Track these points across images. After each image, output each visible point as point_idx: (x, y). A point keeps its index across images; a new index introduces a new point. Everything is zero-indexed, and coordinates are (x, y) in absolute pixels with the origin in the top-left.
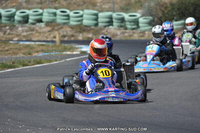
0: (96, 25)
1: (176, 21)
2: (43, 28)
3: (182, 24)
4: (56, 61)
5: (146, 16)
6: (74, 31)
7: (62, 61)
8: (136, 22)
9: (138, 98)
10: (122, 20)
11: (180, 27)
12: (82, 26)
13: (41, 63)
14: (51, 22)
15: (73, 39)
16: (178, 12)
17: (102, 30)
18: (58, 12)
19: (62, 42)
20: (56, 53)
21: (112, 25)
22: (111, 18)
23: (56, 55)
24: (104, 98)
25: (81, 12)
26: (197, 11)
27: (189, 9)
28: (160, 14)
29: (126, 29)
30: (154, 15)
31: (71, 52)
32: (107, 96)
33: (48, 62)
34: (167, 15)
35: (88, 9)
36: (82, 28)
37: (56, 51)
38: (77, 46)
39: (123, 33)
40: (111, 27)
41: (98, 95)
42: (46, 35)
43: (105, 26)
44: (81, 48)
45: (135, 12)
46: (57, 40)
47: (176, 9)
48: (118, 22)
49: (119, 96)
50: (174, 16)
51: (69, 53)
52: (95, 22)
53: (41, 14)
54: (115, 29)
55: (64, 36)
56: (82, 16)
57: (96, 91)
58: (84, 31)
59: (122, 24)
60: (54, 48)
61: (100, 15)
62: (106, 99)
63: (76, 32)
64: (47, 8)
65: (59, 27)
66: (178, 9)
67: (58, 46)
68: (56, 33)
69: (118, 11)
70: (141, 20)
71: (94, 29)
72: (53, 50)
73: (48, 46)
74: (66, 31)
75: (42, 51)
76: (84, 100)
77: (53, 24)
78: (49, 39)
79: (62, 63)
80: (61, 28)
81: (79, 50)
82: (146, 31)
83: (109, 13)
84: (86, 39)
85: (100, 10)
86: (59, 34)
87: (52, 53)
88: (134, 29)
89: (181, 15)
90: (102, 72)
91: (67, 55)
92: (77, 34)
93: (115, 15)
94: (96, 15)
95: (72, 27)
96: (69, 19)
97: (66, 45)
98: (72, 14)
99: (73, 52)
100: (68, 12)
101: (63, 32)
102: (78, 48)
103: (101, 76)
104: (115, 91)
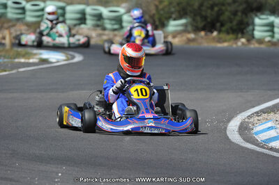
1: (175, 19)
3: (182, 25)
4: (5, 71)
7: (14, 71)
8: (118, 20)
9: (186, 129)
10: (99, 17)
11: (180, 28)
16: (177, 8)
18: (10, 4)
19: (13, 45)
20: (6, 60)
21: (85, 23)
22: (83, 13)
23: (4, 62)
24: (139, 128)
25: (42, 5)
26: (204, 8)
27: (193, 5)
28: (154, 11)
29: (104, 29)
31: (26, 59)
32: (143, 125)
34: (162, 12)
37: (5, 57)
38: (35, 51)
39: (100, 35)
40: (83, 26)
41: (129, 123)
43: (75, 25)
44: (41, 54)
45: (118, 6)
46: (7, 41)
47: (175, 4)
48: (93, 20)
49: (159, 126)
50: (172, 13)
51: (23, 60)
54: (89, 29)
56: (43, 10)
57: (127, 118)
59: (99, 23)
60: (3, 54)
61: (69, 8)
62: (141, 130)
65: (10, 24)
66: (178, 4)
67: (7, 51)
68: (6, 33)
69: (94, 4)
70: (125, 18)
72: (1, 56)
74: (21, 30)
76: (109, 130)
77: (3, 19)
79: (12, 74)
80: (14, 26)
81: (38, 57)
83: (80, 7)
86: (10, 34)
88: (115, 30)
89: (182, 13)
90: (137, 90)
91: (20, 63)
93: (89, 10)
94: (63, 9)
95: (29, 25)
96: (24, 13)
97: (20, 49)
98: (28, 6)
99: (29, 59)
100: (24, 3)
101: (16, 31)
102: (35, 54)
103: (135, 96)
104: (155, 119)
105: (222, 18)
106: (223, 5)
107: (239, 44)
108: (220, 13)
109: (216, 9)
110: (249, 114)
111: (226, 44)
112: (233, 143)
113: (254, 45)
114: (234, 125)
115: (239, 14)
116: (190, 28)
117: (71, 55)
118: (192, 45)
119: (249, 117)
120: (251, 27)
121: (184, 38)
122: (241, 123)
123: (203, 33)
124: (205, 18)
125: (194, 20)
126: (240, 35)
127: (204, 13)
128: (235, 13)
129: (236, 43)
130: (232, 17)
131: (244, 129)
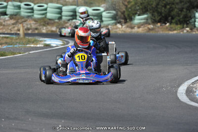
0: (60, 18)
1: (139, 15)
2: (7, 21)
3: (144, 19)
4: (20, 53)
5: (109, 10)
6: (38, 24)
7: (26, 53)
8: (99, 17)
11: (143, 21)
12: (46, 20)
13: (5, 56)
14: (16, 15)
15: (36, 32)
16: (141, 7)
17: (66, 23)
18: (22, 5)
19: (26, 35)
21: (76, 19)
22: (75, 12)
23: (19, 47)
25: (45, 6)
26: (159, 6)
27: (152, 4)
28: (124, 9)
30: (117, 9)
31: (34, 44)
33: (11, 54)
34: (130, 10)
35: (52, 2)
36: (46, 22)
37: (19, 43)
38: (41, 39)
40: (74, 20)
42: (10, 28)
43: (69, 20)
44: (45, 41)
45: (99, 6)
46: (21, 32)
47: (139, 4)
50: (137, 10)
51: (32, 46)
52: (59, 15)
53: (6, 7)
55: (28, 29)
56: (46, 9)
58: (48, 24)
60: (17, 41)
61: (64, 8)
63: (39, 26)
64: (11, 1)
65: (23, 20)
66: (141, 4)
67: (22, 39)
68: (20, 26)
70: (104, 14)
71: (57, 22)
72: (17, 43)
73: (12, 39)
74: (30, 24)
75: (6, 43)
77: (18, 16)
78: (13, 32)
79: (25, 55)
80: (25, 21)
81: (43, 43)
82: (109, 25)
83: (73, 7)
84: (49, 32)
85: (64, 3)
86: (23, 27)
87: (15, 46)
89: (144, 10)
92: (41, 27)
94: (60, 8)
95: (36, 20)
96: (33, 12)
97: (30, 38)
98: (36, 7)
99: (37, 45)
100: (32, 5)
101: (27, 25)
102: (41, 41)
103: (77, 60)
105: (172, 13)
106: (173, 4)
107: (185, 31)
108: (171, 10)
109: (168, 7)
110: (193, 81)
111: (175, 32)
112: (182, 102)
113: (195, 32)
114: (182, 89)
115: (185, 10)
116: (150, 21)
117: (66, 41)
118: (151, 33)
119: (193, 83)
120: (193, 20)
121: (146, 28)
122: (188, 88)
123: (159, 24)
124: (160, 13)
125: (153, 15)
126: (185, 25)
127: (159, 10)
128: (181, 10)
129: (183, 31)
130: (180, 12)
131: (189, 92)
